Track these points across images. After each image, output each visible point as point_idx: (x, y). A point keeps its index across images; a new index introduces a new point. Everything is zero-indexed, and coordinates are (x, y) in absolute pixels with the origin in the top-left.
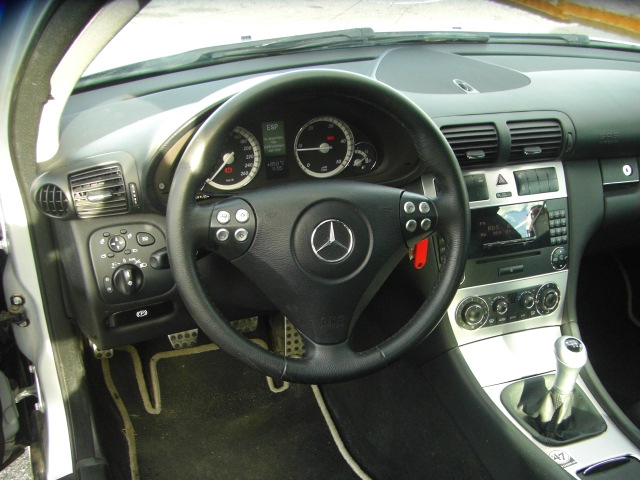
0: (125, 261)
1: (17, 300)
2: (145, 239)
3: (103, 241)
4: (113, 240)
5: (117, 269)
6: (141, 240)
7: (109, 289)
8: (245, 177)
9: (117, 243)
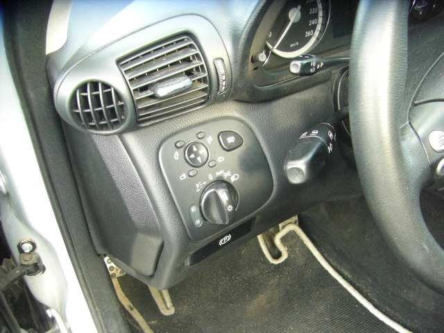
0: (211, 178)
1: (27, 247)
2: (231, 140)
3: (177, 155)
4: (190, 152)
5: (204, 192)
6: (225, 142)
7: (198, 222)
8: (310, 37)
9: (197, 154)
